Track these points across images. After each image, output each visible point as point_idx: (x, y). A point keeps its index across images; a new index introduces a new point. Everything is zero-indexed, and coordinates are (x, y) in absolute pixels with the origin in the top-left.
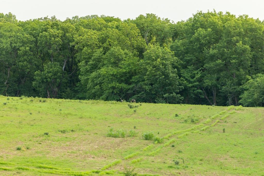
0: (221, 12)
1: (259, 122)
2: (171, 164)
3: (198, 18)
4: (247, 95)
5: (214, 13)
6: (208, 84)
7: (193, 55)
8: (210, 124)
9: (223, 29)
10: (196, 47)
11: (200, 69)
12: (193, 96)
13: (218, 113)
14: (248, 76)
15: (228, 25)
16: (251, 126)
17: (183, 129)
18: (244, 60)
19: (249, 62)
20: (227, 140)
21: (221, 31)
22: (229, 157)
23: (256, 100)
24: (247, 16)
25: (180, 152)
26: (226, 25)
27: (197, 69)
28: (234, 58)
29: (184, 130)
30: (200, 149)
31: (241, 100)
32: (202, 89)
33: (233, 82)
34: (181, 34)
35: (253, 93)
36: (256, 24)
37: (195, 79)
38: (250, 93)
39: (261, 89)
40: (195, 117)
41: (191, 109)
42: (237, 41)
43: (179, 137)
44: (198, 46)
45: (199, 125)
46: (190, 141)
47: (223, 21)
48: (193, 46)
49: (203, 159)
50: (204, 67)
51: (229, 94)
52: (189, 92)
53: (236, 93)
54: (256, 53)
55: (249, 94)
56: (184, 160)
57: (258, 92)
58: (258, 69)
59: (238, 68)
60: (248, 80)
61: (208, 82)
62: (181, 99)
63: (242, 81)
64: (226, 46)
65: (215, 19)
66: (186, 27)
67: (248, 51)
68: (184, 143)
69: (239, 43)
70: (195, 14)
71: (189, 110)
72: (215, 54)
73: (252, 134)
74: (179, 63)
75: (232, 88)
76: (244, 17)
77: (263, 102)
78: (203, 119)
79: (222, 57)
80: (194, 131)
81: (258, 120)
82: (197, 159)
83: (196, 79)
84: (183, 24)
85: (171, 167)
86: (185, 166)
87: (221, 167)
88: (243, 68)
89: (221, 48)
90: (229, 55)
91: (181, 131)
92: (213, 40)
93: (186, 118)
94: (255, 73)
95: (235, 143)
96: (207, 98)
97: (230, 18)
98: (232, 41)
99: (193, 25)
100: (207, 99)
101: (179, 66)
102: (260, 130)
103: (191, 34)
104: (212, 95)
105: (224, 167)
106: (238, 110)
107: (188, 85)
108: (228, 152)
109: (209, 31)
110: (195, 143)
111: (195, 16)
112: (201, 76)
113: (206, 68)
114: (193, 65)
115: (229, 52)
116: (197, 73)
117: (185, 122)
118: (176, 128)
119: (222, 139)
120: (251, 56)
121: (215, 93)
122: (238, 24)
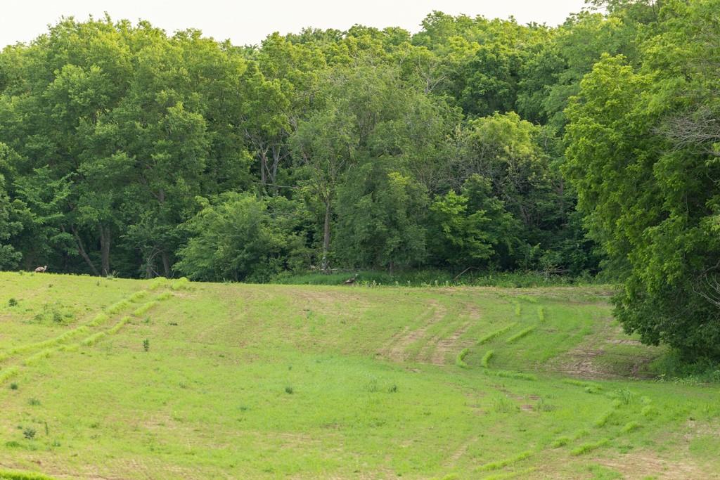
0: (125, 20)
1: (239, 323)
2: (14, 436)
3: (63, 37)
4: (197, 250)
5: (106, 23)
6: (88, 216)
7: (50, 137)
8: (106, 328)
9: (132, 68)
10: (57, 115)
11: (68, 175)
12: (48, 251)
13: (124, 298)
14: (199, 198)
15: (147, 57)
16: (218, 334)
17: (35, 341)
18: (188, 152)
19: (203, 160)
20: (159, 371)
21: (127, 73)
22: (170, 420)
23: (221, 263)
24: (198, 33)
25: (33, 403)
26: (139, 58)
27: (59, 175)
28: (161, 149)
29: (39, 344)
30: (90, 397)
31: (181, 263)
32: (71, 232)
33: (156, 214)
34: (15, 79)
35: (214, 245)
36: (224, 55)
37: (53, 203)
38: (204, 244)
39: (234, 234)
40: (63, 306)
41: (50, 286)
42: (171, 102)
43: (27, 363)
44: (63, 113)
45: (75, 331)
46: (59, 374)
47: (131, 46)
48: (50, 112)
49: (98, 424)
50: (80, 170)
51: (147, 245)
52: (37, 239)
53: (166, 243)
54: (220, 134)
55: (203, 247)
56: (48, 425)
57: (227, 243)
58: (225, 180)
59: (173, 175)
60: (200, 208)
61: (88, 213)
62: (15, 258)
63: (181, 211)
64: (140, 114)
65: (111, 39)
66: (31, 62)
67: (199, 129)
68: (42, 379)
69: (175, 106)
70: (55, 27)
71: (46, 289)
72: (110, 136)
73: (223, 357)
74: (9, 159)
75: (156, 230)
76: (189, 35)
77: (239, 268)
78: (86, 314)
79: (127, 145)
80: (65, 346)
81: (236, 318)
82: (83, 423)
83: (57, 203)
84: (22, 52)
85: (14, 444)
86: (52, 442)
87: (152, 446)
88: (185, 175)
89: (127, 121)
90: (148, 141)
91: (31, 347)
92: (105, 96)
93: (40, 311)
94: (218, 191)
95: (184, 381)
96: (84, 255)
97: (151, 39)
98: (156, 102)
99: (50, 57)
100: (84, 260)
101: (11, 168)
102: (242, 344)
103: (44, 79)
104: (99, 247)
105: (160, 447)
106: (178, 290)
107: (35, 219)
108: (164, 403)
109: (96, 73)
110: (74, 380)
111: (54, 31)
112: (69, 195)
113: (85, 175)
114: (48, 166)
115: (149, 131)
116: (61, 188)
117: (37, 321)
118: (15, 338)
119: (144, 368)
120: (206, 143)
121: (106, 244)
122: (173, 56)
